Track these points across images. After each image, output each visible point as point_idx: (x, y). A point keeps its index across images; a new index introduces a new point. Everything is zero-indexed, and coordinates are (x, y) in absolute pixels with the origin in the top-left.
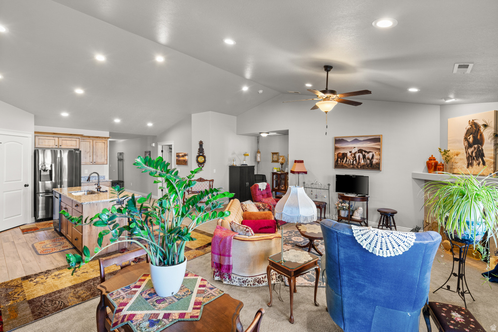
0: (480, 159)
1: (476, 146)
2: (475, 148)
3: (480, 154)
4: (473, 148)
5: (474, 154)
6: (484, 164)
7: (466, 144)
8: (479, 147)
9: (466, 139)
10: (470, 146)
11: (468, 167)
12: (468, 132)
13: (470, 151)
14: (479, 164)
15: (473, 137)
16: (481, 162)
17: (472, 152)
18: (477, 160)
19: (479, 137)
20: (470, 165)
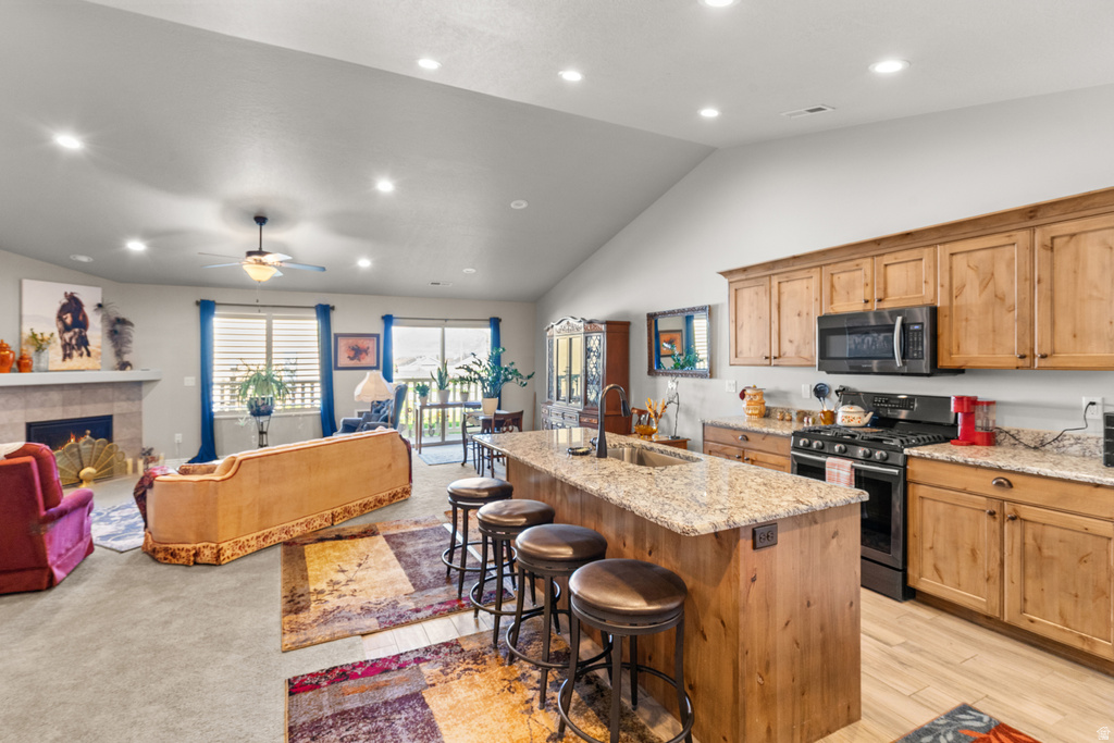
0: (83, 349)
1: (77, 330)
2: (75, 333)
3: (83, 342)
4: (71, 334)
5: (74, 342)
6: (89, 354)
7: (61, 326)
8: (81, 332)
9: (60, 318)
10: (67, 328)
11: (64, 359)
12: (64, 309)
13: (67, 336)
14: (81, 355)
15: (73, 317)
16: (85, 353)
17: (71, 339)
18: (79, 349)
19: (81, 318)
20: (66, 356)
